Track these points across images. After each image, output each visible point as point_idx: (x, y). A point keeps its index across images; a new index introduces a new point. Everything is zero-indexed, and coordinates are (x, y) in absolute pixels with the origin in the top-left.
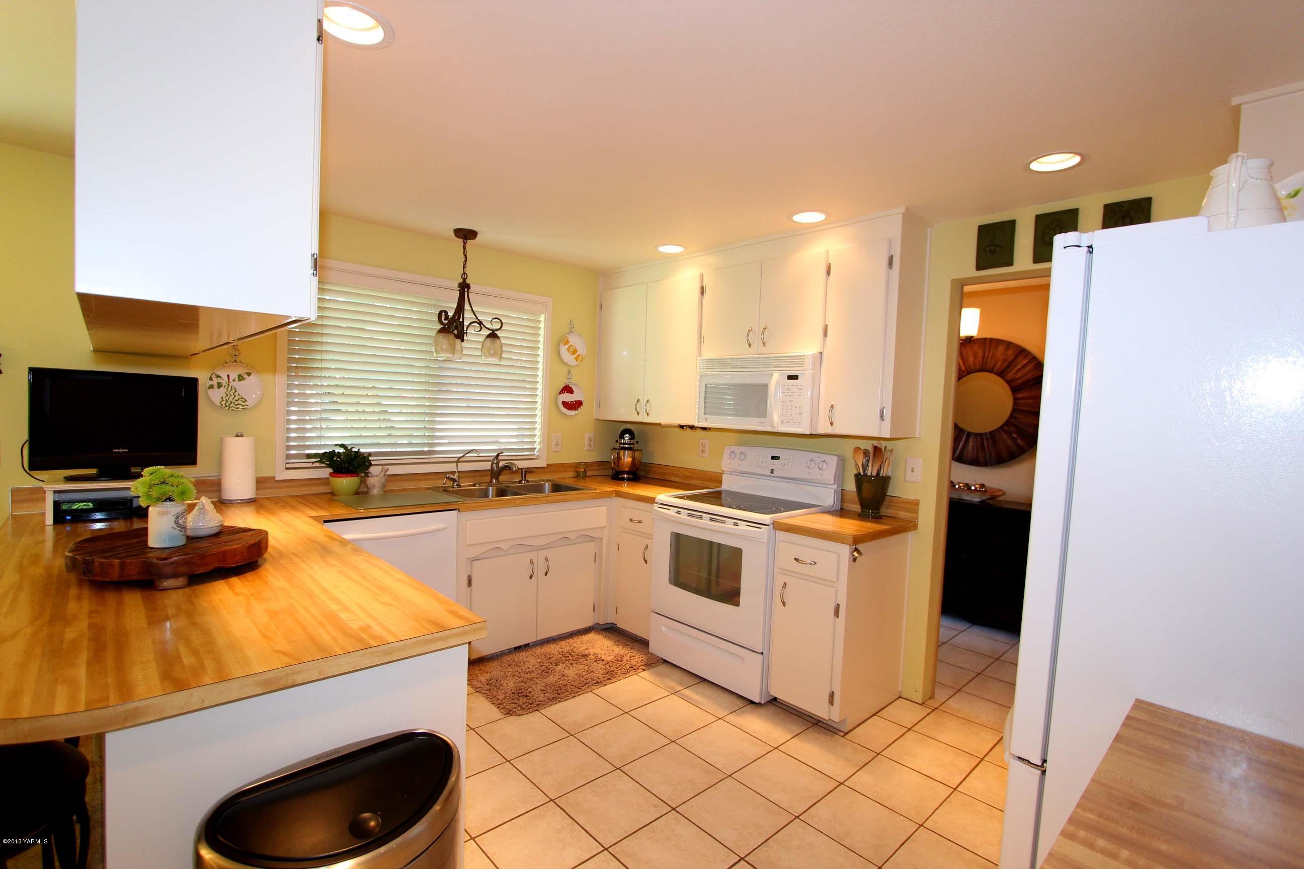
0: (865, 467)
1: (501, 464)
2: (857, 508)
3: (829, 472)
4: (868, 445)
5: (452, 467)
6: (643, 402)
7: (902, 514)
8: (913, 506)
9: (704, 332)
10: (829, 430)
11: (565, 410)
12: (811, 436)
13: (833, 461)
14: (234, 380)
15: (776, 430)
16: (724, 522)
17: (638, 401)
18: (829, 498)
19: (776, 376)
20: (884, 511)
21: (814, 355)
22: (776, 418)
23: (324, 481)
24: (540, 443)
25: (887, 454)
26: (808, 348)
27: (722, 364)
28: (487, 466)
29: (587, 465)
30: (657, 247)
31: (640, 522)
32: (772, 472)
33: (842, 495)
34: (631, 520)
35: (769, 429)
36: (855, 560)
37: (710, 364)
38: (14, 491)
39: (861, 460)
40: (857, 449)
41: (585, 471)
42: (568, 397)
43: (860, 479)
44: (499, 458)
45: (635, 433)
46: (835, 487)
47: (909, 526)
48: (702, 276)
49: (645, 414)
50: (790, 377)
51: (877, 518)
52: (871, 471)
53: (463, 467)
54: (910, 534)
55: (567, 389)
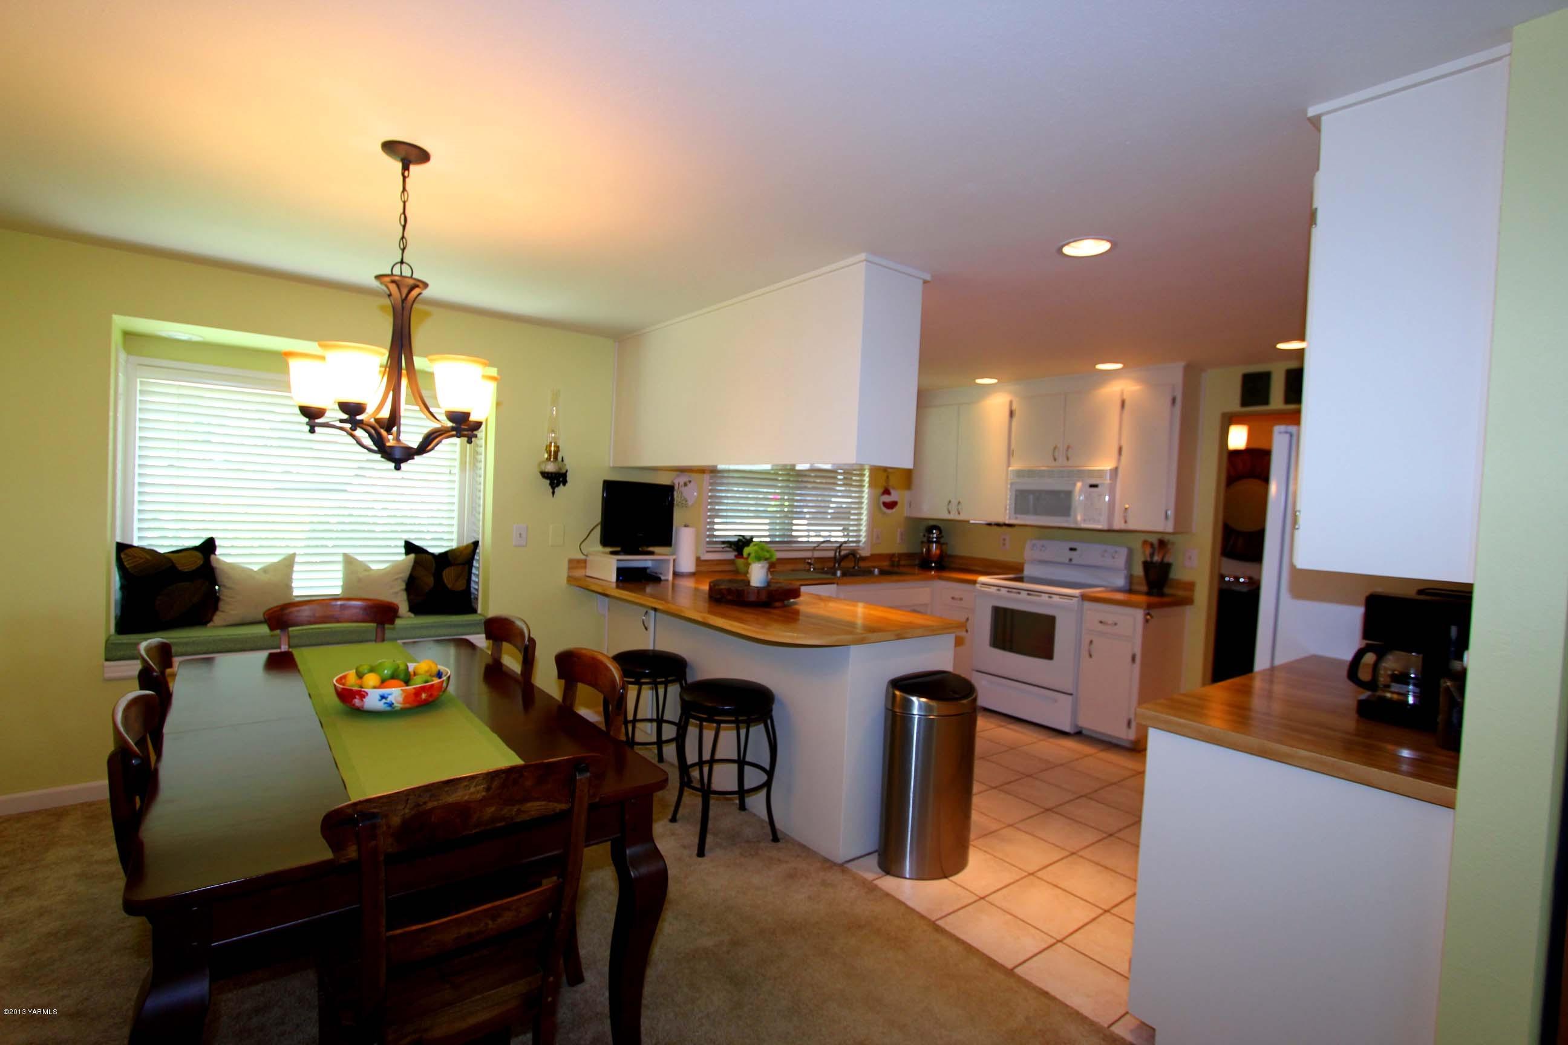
0: (1152, 555)
1: (843, 553)
2: (1144, 588)
3: (1121, 561)
4: (1154, 539)
5: (808, 554)
6: (954, 502)
7: (1181, 593)
8: (1190, 586)
9: (1013, 447)
10: (1122, 526)
11: (884, 509)
12: (1109, 531)
13: (1123, 552)
14: (682, 486)
15: (1078, 526)
16: (1040, 596)
17: (950, 502)
18: (1120, 581)
19: (1079, 485)
20: (1167, 590)
21: (1111, 470)
22: (1079, 518)
23: (731, 562)
24: (865, 536)
25: (1169, 546)
26: (1106, 464)
27: (1030, 473)
28: (831, 554)
29: (901, 555)
30: (974, 380)
31: (961, 599)
32: (1071, 560)
33: (1130, 578)
34: (953, 598)
35: (1072, 526)
36: (1147, 621)
37: (1019, 473)
38: (571, 561)
39: (1148, 551)
40: (1145, 542)
41: (899, 561)
42: (887, 499)
43: (1147, 566)
44: (842, 548)
45: (942, 528)
46: (1125, 572)
47: (1188, 601)
48: (1011, 403)
49: (957, 513)
50: (1092, 486)
51: (1161, 594)
52: (1157, 558)
53: (817, 554)
54: (1188, 607)
55: (887, 492)
